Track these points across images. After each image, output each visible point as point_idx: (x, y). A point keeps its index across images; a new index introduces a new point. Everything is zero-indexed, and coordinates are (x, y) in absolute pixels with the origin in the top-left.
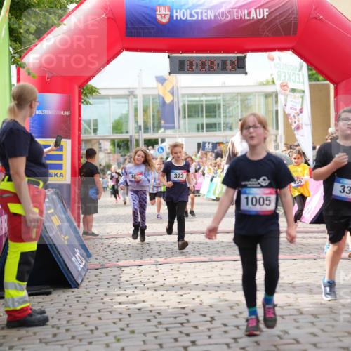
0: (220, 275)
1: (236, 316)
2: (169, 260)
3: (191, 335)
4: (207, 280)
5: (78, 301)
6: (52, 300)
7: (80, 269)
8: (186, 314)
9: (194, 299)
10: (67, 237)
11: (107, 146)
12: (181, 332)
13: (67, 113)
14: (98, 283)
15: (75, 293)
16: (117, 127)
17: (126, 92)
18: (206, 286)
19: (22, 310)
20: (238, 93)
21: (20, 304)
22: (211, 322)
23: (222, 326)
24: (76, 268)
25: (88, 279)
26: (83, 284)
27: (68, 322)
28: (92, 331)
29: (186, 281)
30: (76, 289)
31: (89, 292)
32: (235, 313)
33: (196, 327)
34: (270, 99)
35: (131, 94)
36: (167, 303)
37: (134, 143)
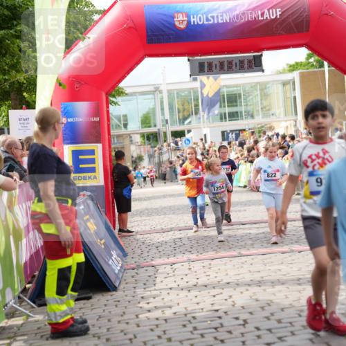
0: (250, 272)
1: (268, 318)
2: (200, 257)
3: (225, 341)
4: (238, 277)
5: (116, 306)
6: (92, 305)
7: (117, 271)
8: (220, 318)
9: (226, 300)
10: (103, 241)
11: (138, 139)
12: (216, 338)
13: (97, 119)
14: (135, 285)
15: (114, 297)
16: (146, 121)
17: (152, 88)
18: (238, 284)
19: (65, 323)
20: (257, 83)
21: (62, 317)
22: (244, 325)
23: (255, 330)
24: (113, 270)
25: (125, 280)
26: (121, 287)
27: (108, 330)
28: (131, 340)
29: (218, 279)
30: (114, 293)
31: (126, 296)
32: (266, 315)
33: (230, 332)
34: (288, 87)
35: (157, 90)
36: (201, 306)
37: (162, 135)
